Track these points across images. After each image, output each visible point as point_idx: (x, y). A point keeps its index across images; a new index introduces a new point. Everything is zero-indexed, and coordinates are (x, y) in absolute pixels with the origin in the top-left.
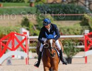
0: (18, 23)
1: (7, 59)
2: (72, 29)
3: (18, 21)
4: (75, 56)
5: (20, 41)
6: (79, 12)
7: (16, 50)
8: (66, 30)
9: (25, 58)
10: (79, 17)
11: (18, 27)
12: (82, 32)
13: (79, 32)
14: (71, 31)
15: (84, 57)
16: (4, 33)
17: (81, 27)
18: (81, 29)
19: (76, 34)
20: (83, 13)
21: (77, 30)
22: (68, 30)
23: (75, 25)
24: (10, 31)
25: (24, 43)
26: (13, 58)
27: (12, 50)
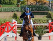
0: (11, 16)
1: (4, 37)
2: (42, 20)
3: (11, 15)
4: (44, 36)
5: (12, 27)
6: (46, 10)
7: (9, 32)
8: (38, 20)
10: (46, 13)
11: (11, 19)
12: (47, 22)
13: (46, 21)
14: (41, 21)
15: (49, 36)
16: (2, 23)
18: (47, 20)
19: (44, 23)
20: (48, 11)
21: (45, 21)
22: (39, 20)
23: (43, 17)
24: (6, 21)
25: (14, 28)
26: (8, 37)
27: (7, 32)
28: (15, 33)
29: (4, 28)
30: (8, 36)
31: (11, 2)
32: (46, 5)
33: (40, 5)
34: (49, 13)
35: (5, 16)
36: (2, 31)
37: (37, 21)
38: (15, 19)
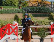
0: (12, 18)
1: (5, 40)
5: (13, 29)
7: (11, 34)
9: (16, 39)
11: (12, 21)
13: (48, 23)
14: (43, 23)
15: (51, 38)
17: (49, 20)
19: (46, 25)
20: (50, 12)
22: (41, 22)
23: (45, 19)
24: (7, 23)
27: (8, 34)
28: (17, 35)
29: (5, 30)
30: (9, 38)
31: (12, 3)
32: (48, 6)
33: (42, 6)
34: (51, 15)
35: (6, 18)
36: (3, 33)
37: (39, 23)
38: (17, 21)
